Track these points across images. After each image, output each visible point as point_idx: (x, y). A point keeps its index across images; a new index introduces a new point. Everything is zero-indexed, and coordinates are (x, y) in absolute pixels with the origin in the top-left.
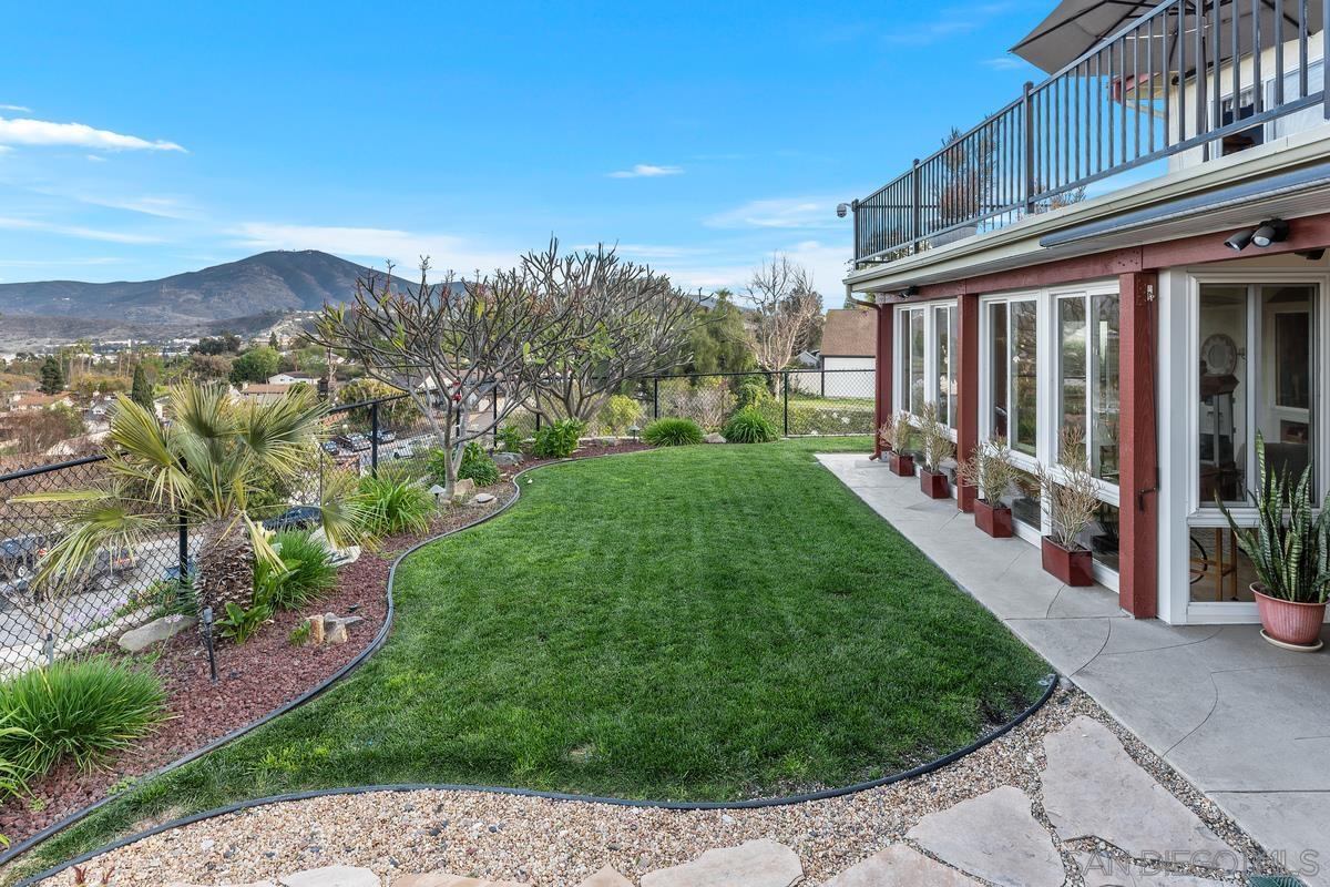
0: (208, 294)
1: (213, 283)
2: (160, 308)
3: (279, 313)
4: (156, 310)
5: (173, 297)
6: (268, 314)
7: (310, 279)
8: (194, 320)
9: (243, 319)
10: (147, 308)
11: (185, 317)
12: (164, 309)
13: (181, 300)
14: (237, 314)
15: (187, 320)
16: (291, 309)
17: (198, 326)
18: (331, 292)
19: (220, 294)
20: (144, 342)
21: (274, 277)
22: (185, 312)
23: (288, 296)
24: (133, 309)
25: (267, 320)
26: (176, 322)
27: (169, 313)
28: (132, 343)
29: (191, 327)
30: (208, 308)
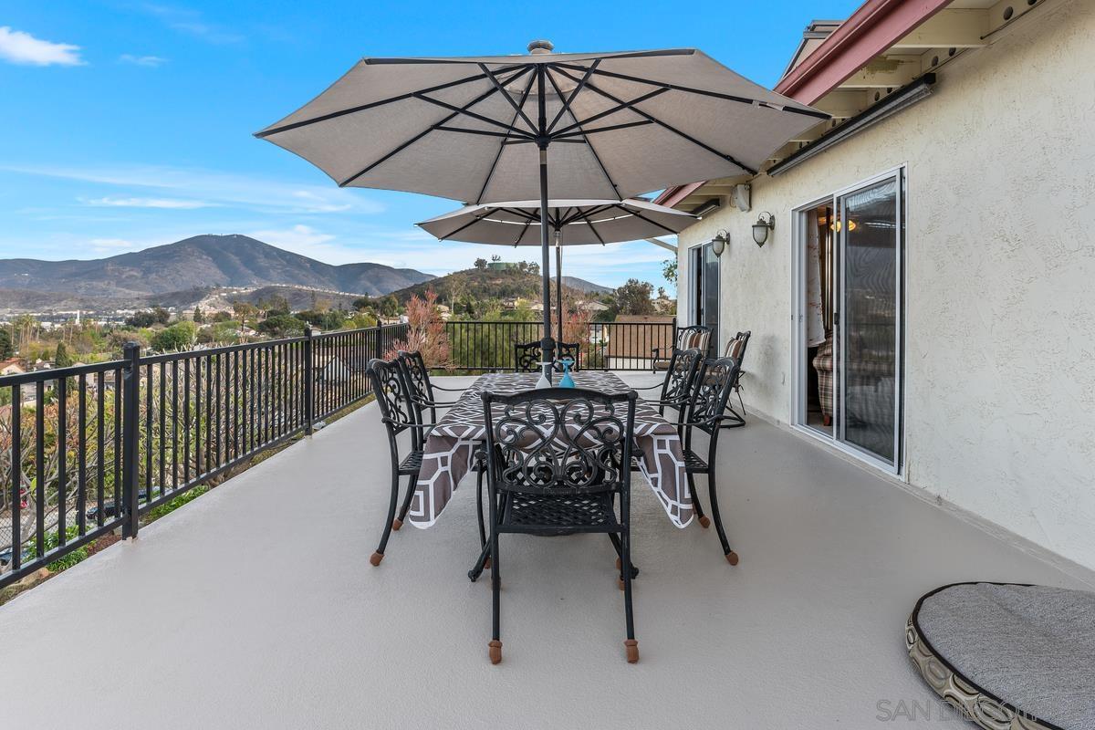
0: (147, 271)
1: (152, 262)
2: (106, 282)
3: (208, 288)
4: (102, 285)
5: (117, 274)
6: (198, 289)
7: (235, 260)
8: (135, 293)
9: (177, 293)
10: (94, 283)
11: (127, 291)
12: (109, 283)
13: (124, 276)
14: (172, 289)
15: (129, 294)
16: (218, 286)
17: (138, 299)
18: (253, 270)
19: (157, 272)
20: (91, 313)
21: (205, 257)
22: (128, 287)
23: (216, 274)
24: (83, 284)
25: (197, 295)
26: (119, 295)
27: (113, 287)
28: (81, 313)
29: (132, 300)
30: (147, 283)
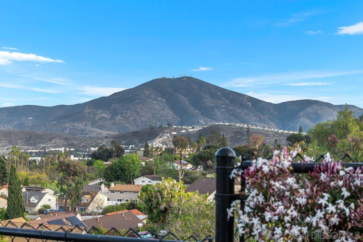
0: (114, 113)
1: (118, 105)
2: (84, 124)
3: (161, 127)
4: (81, 126)
5: (92, 116)
6: (152, 128)
7: (184, 100)
8: (105, 133)
9: (136, 132)
10: (76, 124)
11: (99, 131)
12: (86, 124)
13: (97, 118)
14: (133, 128)
15: (100, 133)
16: (170, 125)
17: (106, 137)
18: (200, 110)
19: (122, 113)
20: (72, 149)
21: (159, 99)
22: (100, 127)
23: (168, 114)
24: (67, 125)
25: (153, 133)
26: (93, 135)
27: (89, 128)
28: (65, 150)
29: (102, 139)
30: (114, 124)
